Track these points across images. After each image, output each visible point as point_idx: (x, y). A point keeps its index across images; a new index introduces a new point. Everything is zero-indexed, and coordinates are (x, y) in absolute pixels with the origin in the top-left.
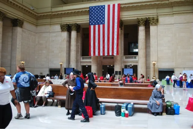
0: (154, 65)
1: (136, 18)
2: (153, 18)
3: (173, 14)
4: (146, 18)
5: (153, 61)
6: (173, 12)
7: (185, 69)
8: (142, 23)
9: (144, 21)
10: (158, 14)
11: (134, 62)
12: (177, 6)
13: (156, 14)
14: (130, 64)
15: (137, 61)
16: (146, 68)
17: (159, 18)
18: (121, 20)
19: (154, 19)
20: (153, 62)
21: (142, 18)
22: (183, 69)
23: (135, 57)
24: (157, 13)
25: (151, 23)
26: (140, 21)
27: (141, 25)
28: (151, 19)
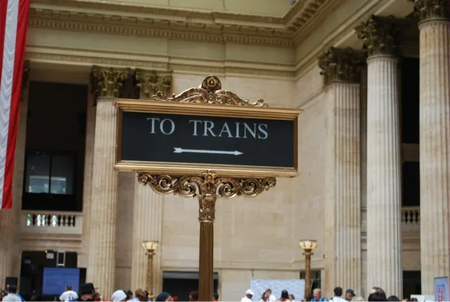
0: (150, 257)
1: (89, 64)
2: (154, 72)
3: (225, 68)
4: (129, 69)
5: (146, 242)
6: (223, 62)
7: (255, 272)
8: (111, 88)
9: (119, 80)
10: (173, 61)
11: (62, 241)
12: (240, 41)
13: (166, 60)
14: (49, 245)
15: (78, 236)
16: (117, 267)
17: (174, 75)
18: (28, 61)
19: (157, 77)
20: (149, 246)
21: (111, 69)
22: (249, 273)
23: (70, 218)
24: (170, 58)
25: (146, 91)
26: (102, 79)
27: (105, 93)
28: (146, 77)
